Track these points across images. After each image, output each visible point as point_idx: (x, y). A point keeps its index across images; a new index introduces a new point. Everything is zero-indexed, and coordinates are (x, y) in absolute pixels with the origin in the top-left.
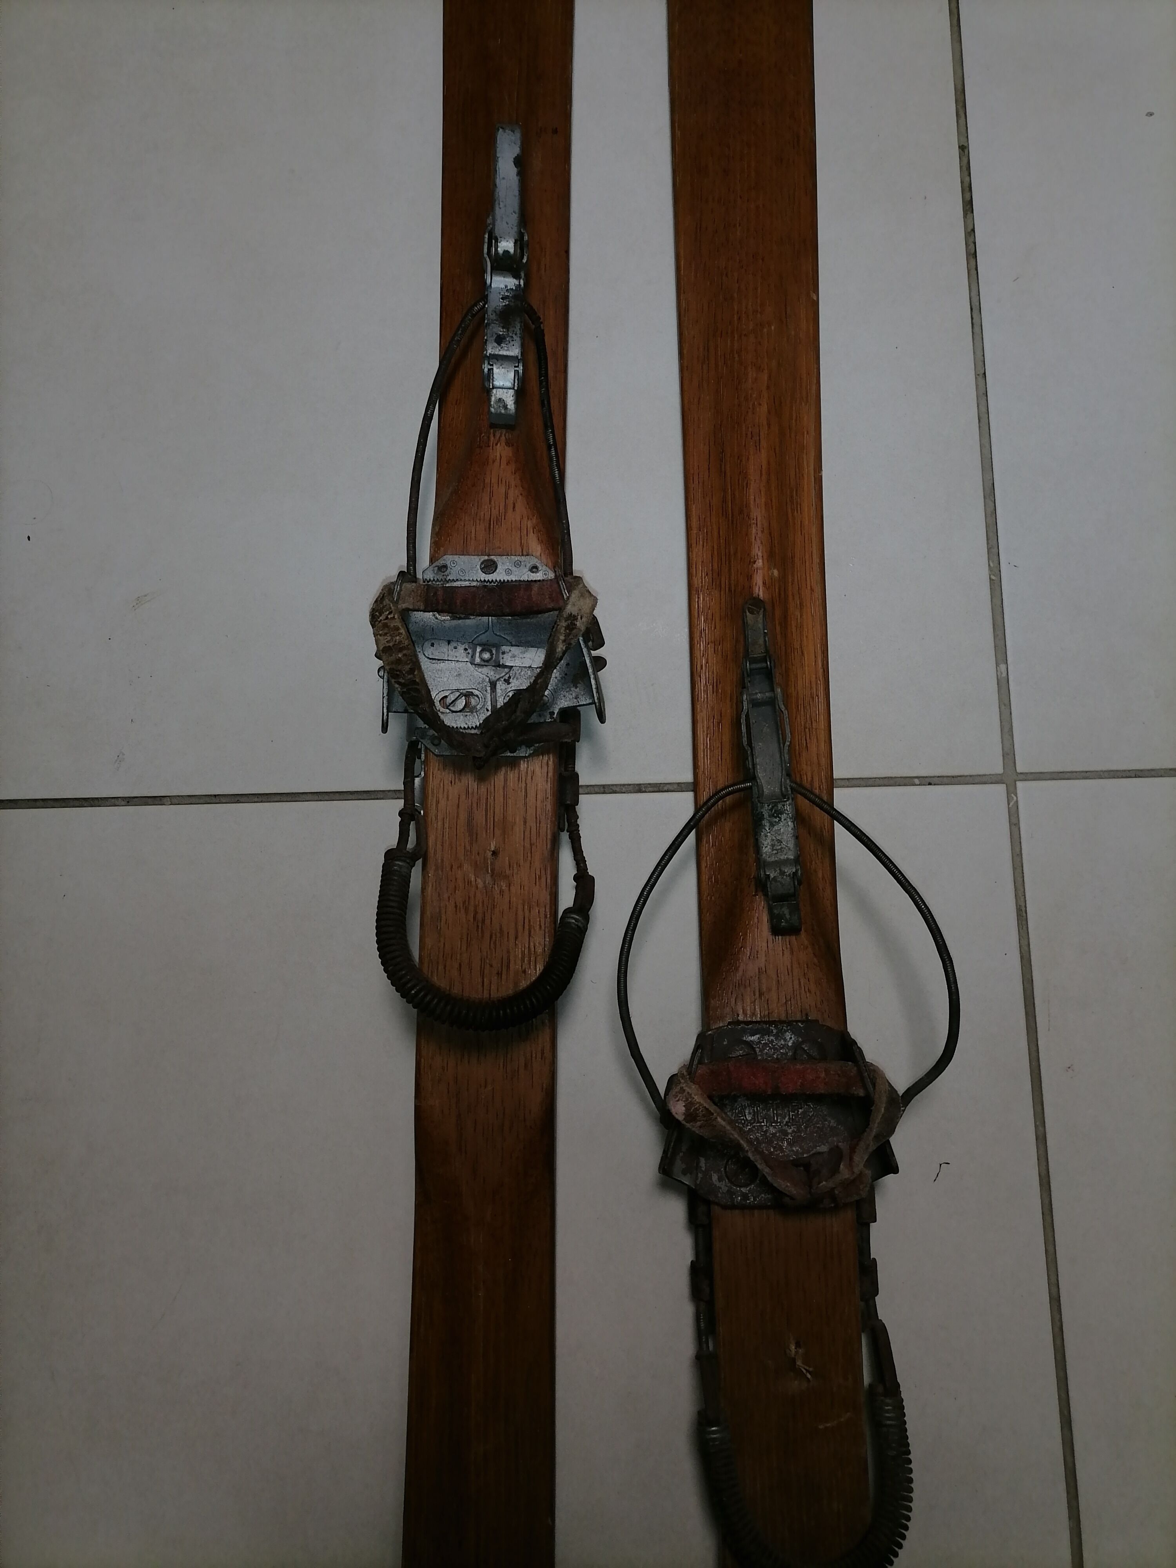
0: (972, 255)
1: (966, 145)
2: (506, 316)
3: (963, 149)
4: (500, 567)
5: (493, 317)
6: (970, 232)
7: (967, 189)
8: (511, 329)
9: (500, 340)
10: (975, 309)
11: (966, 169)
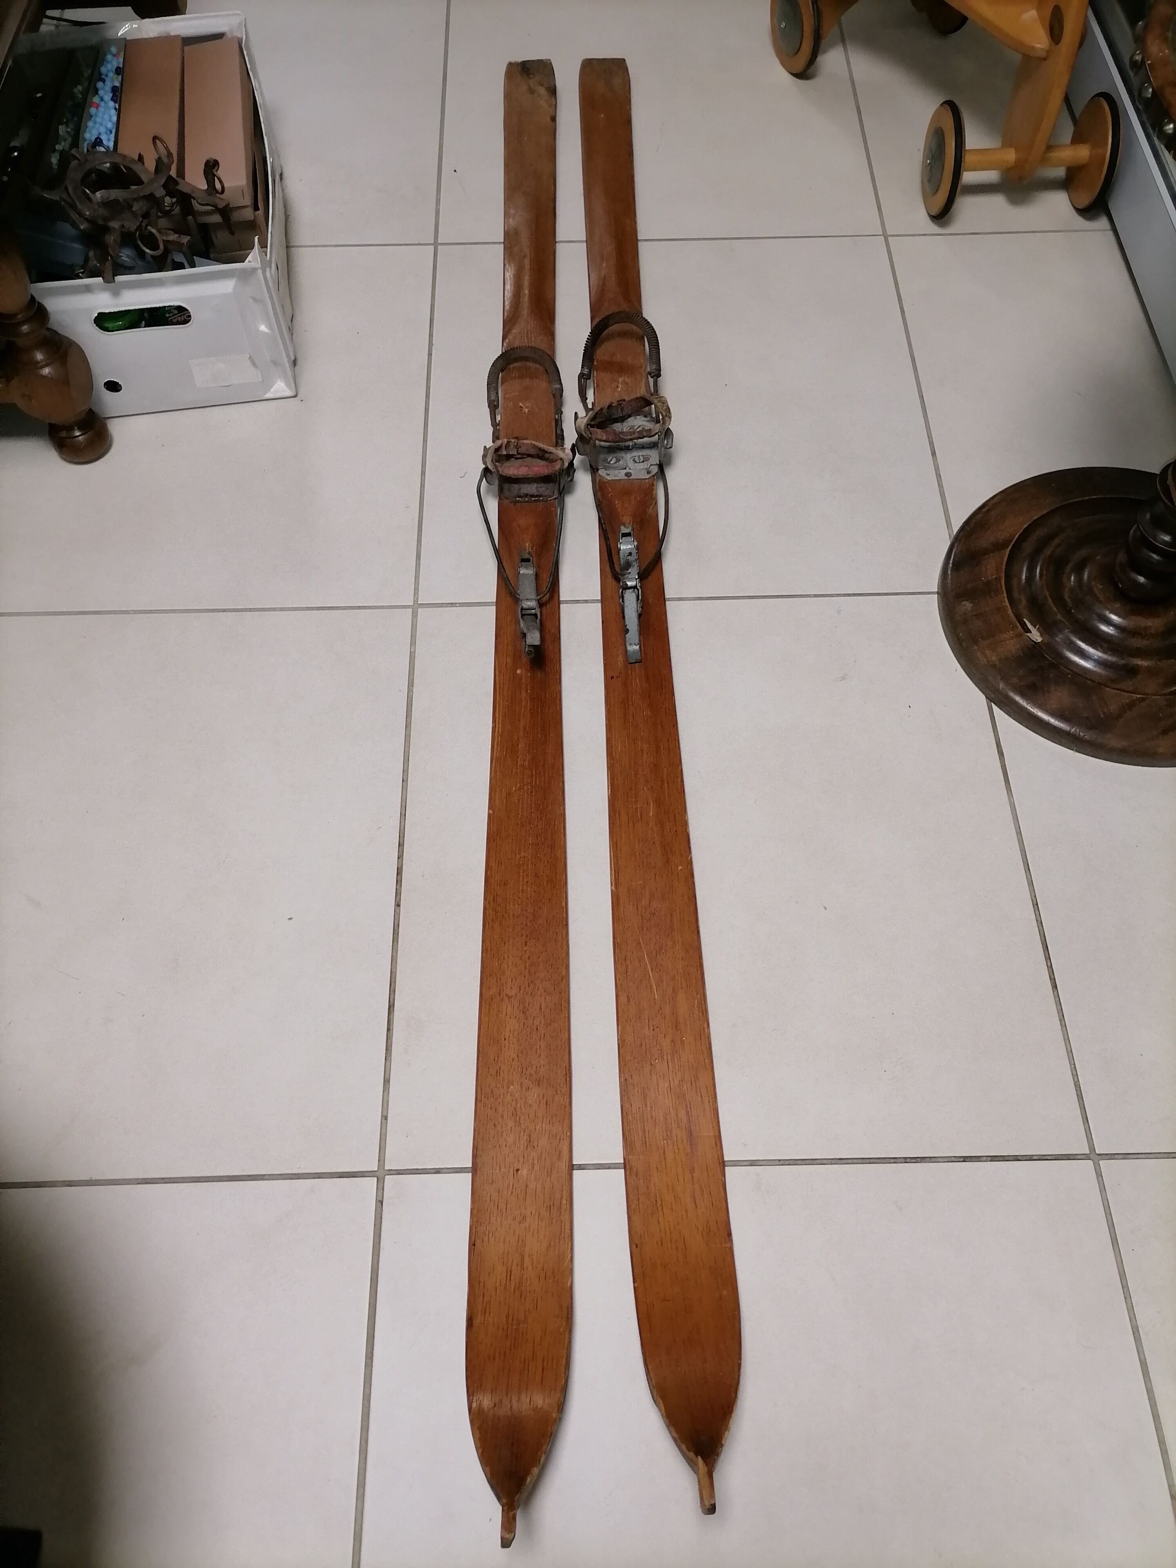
0: (401, 845)
1: (396, 907)
2: (628, 565)
3: (398, 905)
4: (624, 475)
5: (634, 563)
6: (400, 857)
7: (399, 882)
8: (625, 560)
9: (630, 554)
10: (403, 815)
11: (398, 893)
